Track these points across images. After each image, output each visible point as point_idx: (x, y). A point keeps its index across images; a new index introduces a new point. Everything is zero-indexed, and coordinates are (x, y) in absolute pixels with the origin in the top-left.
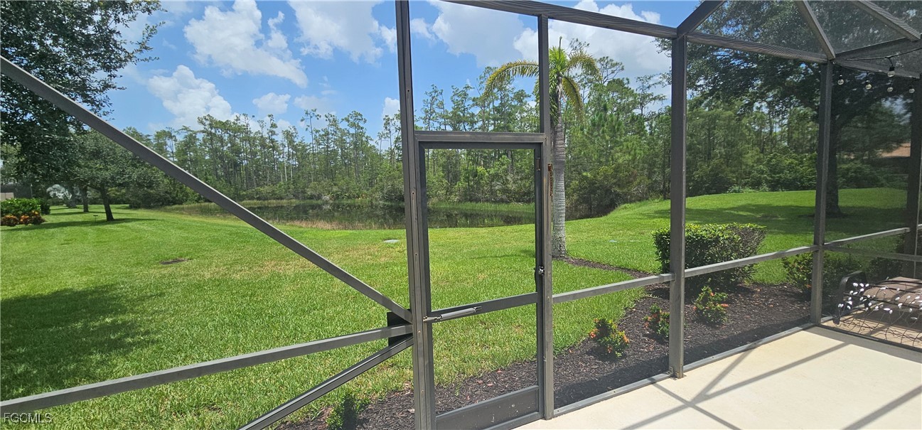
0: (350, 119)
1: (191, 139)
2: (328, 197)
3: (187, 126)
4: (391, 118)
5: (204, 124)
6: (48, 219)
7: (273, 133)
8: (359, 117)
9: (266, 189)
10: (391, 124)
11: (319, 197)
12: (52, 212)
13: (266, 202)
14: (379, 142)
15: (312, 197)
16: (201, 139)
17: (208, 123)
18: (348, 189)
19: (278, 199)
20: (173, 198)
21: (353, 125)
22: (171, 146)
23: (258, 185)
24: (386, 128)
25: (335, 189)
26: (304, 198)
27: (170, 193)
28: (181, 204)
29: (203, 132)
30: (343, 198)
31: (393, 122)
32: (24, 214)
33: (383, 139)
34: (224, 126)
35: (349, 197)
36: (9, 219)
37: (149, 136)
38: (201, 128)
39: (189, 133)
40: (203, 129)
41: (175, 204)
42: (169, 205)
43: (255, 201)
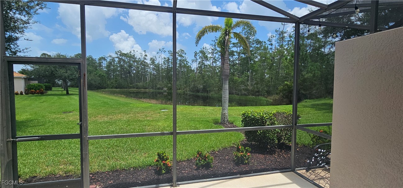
0: (178, 53)
1: (113, 60)
2: (166, 89)
3: (111, 55)
4: (197, 52)
6: (49, 92)
7: (145, 59)
8: (183, 52)
9: (140, 84)
10: (197, 55)
11: (162, 89)
12: (53, 90)
13: (140, 90)
14: (192, 63)
15: (159, 89)
16: (117, 61)
17: (119, 54)
19: (145, 89)
20: (102, 86)
21: (180, 56)
22: (104, 64)
23: (137, 82)
24: (195, 57)
25: (169, 85)
26: (156, 89)
27: (100, 84)
28: (105, 89)
29: (117, 58)
31: (199, 54)
32: (38, 90)
33: (194, 62)
34: (125, 55)
36: (32, 91)
37: (96, 59)
38: (116, 56)
39: (112, 58)
40: (117, 56)
41: (102, 89)
42: (100, 89)
43: (135, 89)
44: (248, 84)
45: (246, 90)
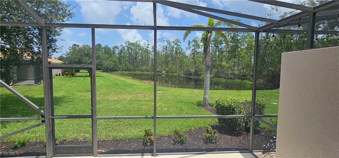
0: (175, 42)
1: (124, 48)
2: (164, 72)
3: (122, 45)
4: (191, 41)
5: (127, 44)
6: (78, 74)
7: (148, 47)
8: (178, 41)
9: (144, 68)
10: (191, 44)
11: (161, 72)
12: (80, 72)
13: (143, 72)
14: (186, 51)
15: (159, 72)
16: (126, 49)
17: (128, 43)
18: (172, 69)
19: (148, 71)
20: (115, 69)
21: (176, 44)
22: (117, 52)
23: (141, 66)
24: (189, 45)
25: (167, 69)
27: (114, 68)
28: (117, 71)
29: (126, 47)
30: (170, 73)
31: (192, 43)
32: (70, 72)
33: (188, 50)
34: (133, 44)
35: (172, 72)
36: (66, 74)
37: (111, 48)
38: (125, 45)
39: (122, 47)
40: (126, 46)
41: (115, 71)
42: (114, 71)
43: (140, 72)
44: (234, 69)
45: (233, 74)
